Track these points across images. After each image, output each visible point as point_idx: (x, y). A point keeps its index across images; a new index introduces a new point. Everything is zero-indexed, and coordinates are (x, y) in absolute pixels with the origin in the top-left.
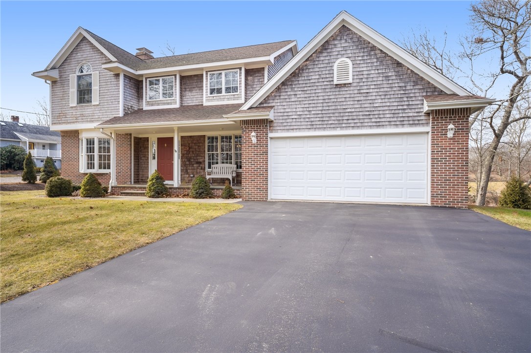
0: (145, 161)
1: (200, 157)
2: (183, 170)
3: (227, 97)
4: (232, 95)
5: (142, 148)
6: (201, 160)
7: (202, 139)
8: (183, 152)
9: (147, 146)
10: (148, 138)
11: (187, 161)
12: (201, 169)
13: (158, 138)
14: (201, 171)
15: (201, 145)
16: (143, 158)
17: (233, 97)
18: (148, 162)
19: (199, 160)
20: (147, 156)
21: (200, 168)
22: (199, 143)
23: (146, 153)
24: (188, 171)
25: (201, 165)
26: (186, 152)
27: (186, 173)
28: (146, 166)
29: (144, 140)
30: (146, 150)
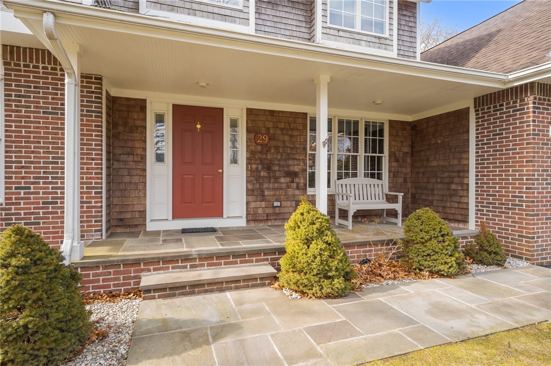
0: (133, 165)
1: (296, 162)
2: (252, 190)
3: (365, 38)
4: (375, 37)
5: (121, 129)
6: (297, 169)
7: (300, 120)
8: (252, 148)
9: (138, 123)
10: (145, 101)
11: (263, 168)
12: (298, 188)
13: (174, 106)
14: (297, 192)
15: (295, 133)
16: (123, 157)
17: (377, 41)
18: (145, 170)
19: (292, 169)
20: (139, 152)
21: (295, 185)
22: (292, 129)
23: (137, 145)
24: (266, 193)
25: (297, 180)
26: (259, 148)
27: (259, 199)
28: (136, 179)
29: (128, 106)
30: (137, 136)
